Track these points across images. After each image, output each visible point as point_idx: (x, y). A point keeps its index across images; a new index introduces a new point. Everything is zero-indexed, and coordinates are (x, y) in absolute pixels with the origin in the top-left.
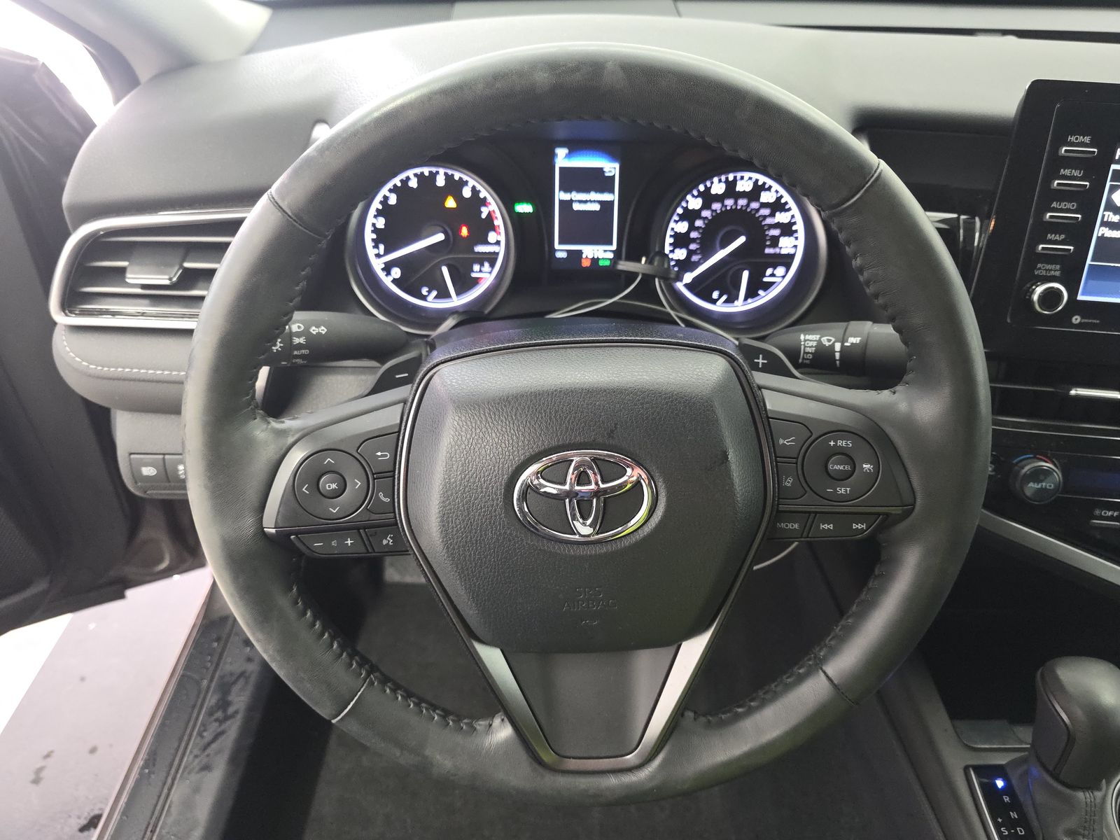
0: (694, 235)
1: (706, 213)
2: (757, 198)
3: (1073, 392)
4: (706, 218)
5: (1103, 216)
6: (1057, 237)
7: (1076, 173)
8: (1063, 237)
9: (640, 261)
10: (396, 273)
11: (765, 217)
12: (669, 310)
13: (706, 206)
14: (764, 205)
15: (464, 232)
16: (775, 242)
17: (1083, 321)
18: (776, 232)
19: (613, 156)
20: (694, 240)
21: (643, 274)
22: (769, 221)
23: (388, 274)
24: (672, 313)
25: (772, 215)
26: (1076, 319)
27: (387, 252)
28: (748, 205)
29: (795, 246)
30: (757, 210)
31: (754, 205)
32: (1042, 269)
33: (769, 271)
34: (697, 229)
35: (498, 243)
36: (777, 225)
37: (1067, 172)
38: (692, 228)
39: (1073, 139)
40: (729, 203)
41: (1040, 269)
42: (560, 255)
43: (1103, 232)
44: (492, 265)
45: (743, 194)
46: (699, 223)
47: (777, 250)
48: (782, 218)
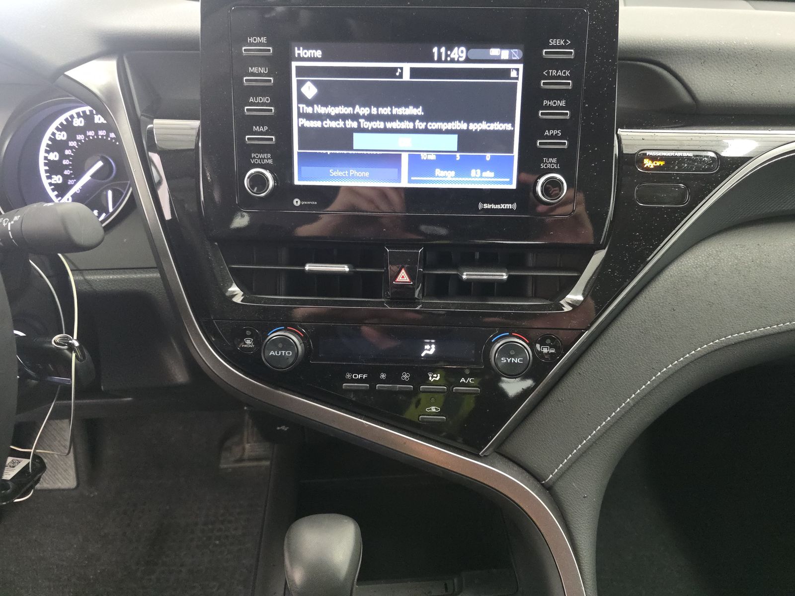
3: (308, 267)
4: (74, 147)
5: (299, 108)
6: (261, 129)
7: (262, 70)
8: (266, 128)
13: (72, 137)
17: (303, 203)
20: (66, 167)
26: (297, 202)
28: (107, 135)
31: (112, 135)
32: (256, 157)
34: (67, 157)
37: (254, 70)
38: (63, 156)
39: (252, 40)
40: (91, 133)
41: (254, 158)
43: (302, 123)
45: (101, 126)
46: (68, 152)
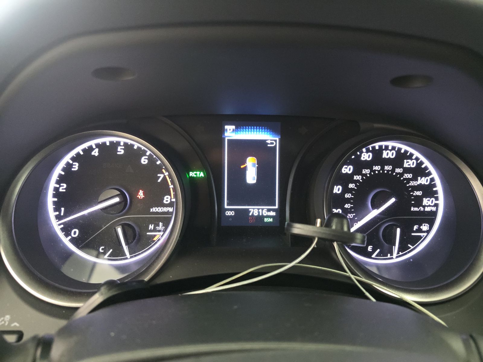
0: (348, 196)
1: (357, 178)
2: (401, 166)
4: (358, 181)
9: (314, 224)
10: (75, 233)
11: (409, 180)
12: (349, 274)
13: (357, 171)
14: (407, 170)
15: (141, 194)
16: (419, 202)
18: (419, 193)
19: (273, 130)
20: (348, 201)
21: (319, 238)
22: (412, 183)
23: (67, 235)
24: (353, 277)
25: (415, 179)
27: (66, 215)
28: (393, 170)
29: (436, 205)
30: (402, 175)
31: (398, 170)
33: (416, 227)
34: (350, 191)
35: (171, 205)
36: (420, 187)
38: (346, 190)
40: (377, 168)
42: (228, 213)
44: (166, 226)
45: (389, 161)
46: (351, 186)
47: (422, 209)
48: (423, 181)
